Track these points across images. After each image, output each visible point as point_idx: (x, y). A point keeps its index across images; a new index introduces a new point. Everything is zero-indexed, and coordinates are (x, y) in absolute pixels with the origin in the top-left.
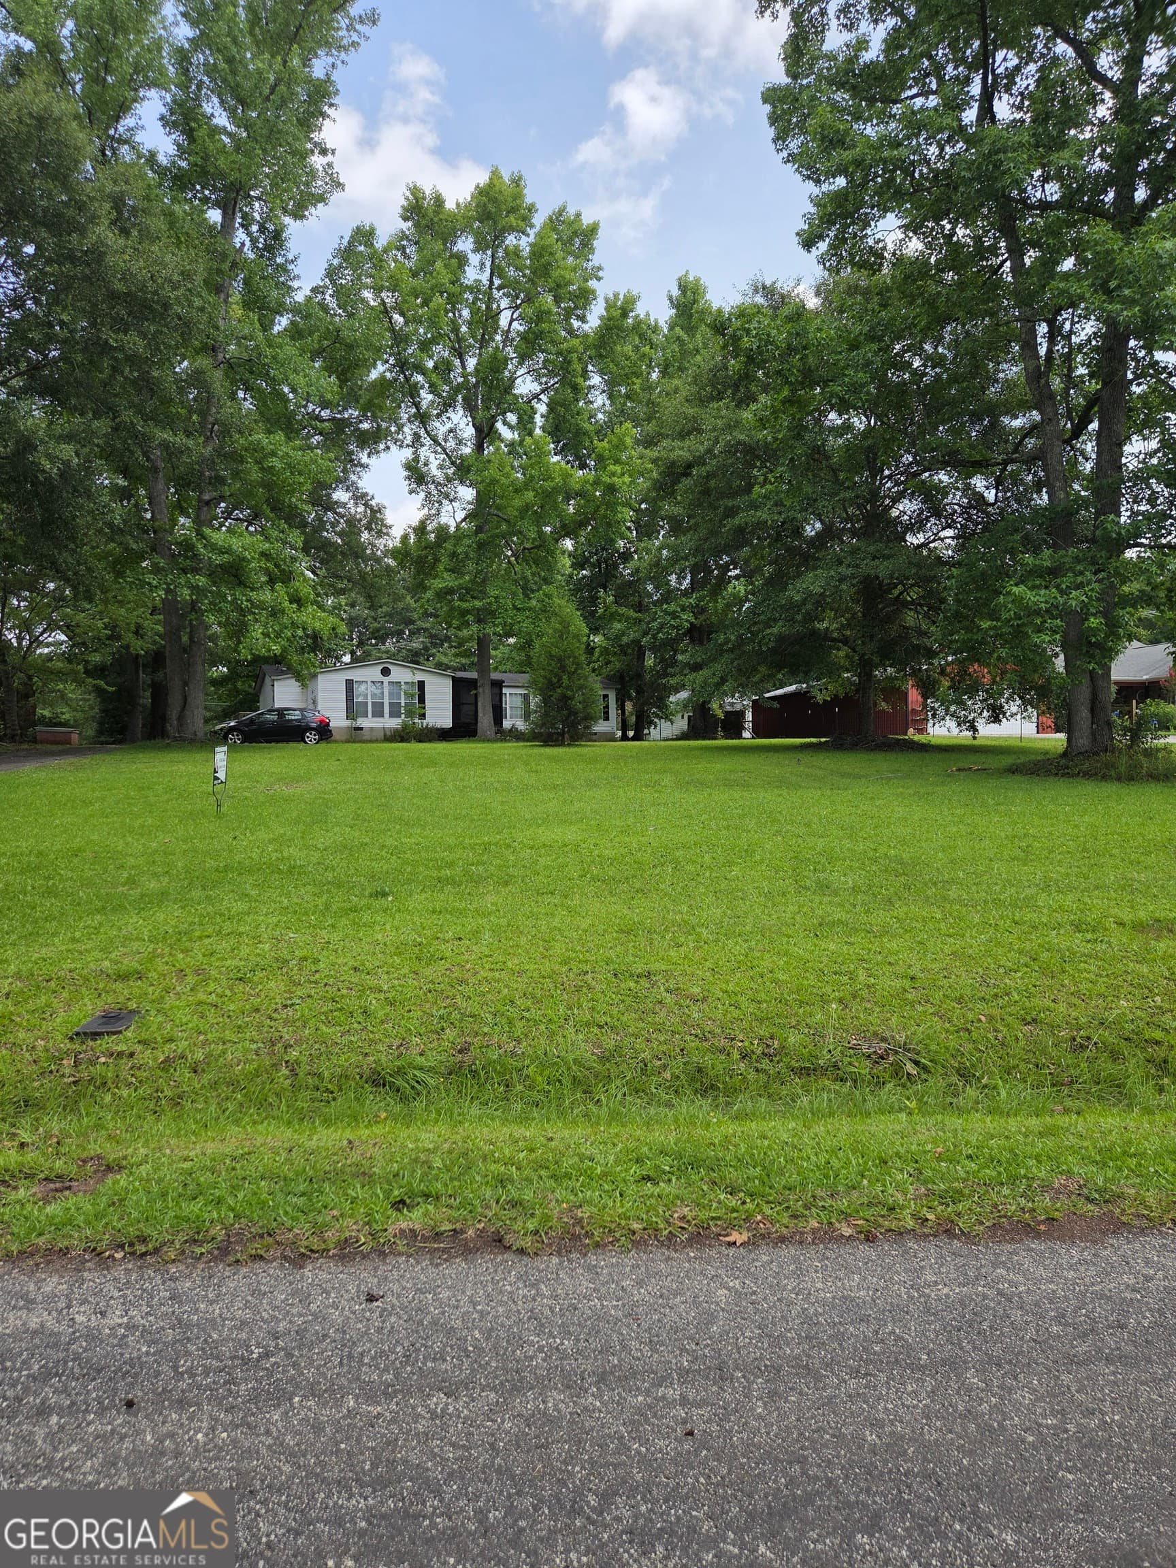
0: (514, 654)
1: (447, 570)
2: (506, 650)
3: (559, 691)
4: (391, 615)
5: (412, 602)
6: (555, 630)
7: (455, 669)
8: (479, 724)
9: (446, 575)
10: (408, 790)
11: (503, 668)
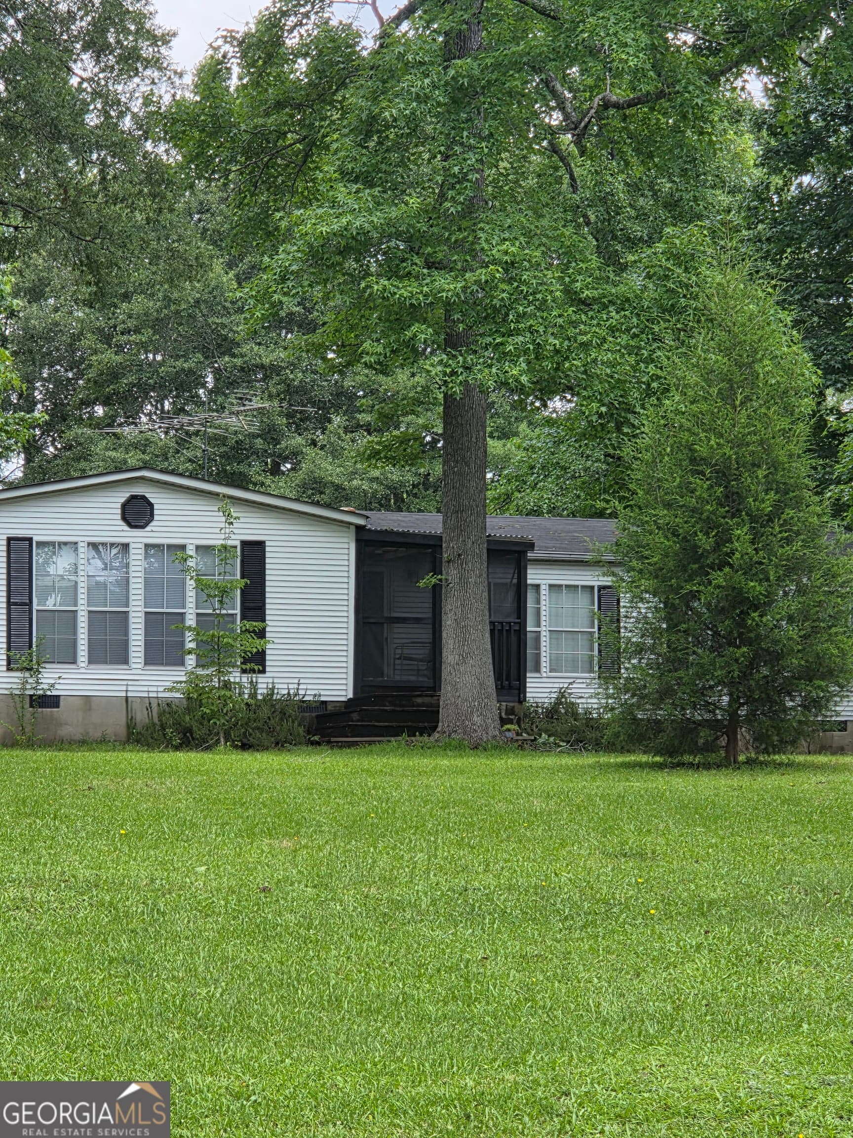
0: (566, 454)
1: (344, 174)
2: (539, 437)
3: (719, 578)
4: (158, 324)
5: (228, 279)
6: (708, 375)
7: (368, 503)
8: (447, 693)
9: (342, 193)
10: (208, 911)
11: (530, 498)
